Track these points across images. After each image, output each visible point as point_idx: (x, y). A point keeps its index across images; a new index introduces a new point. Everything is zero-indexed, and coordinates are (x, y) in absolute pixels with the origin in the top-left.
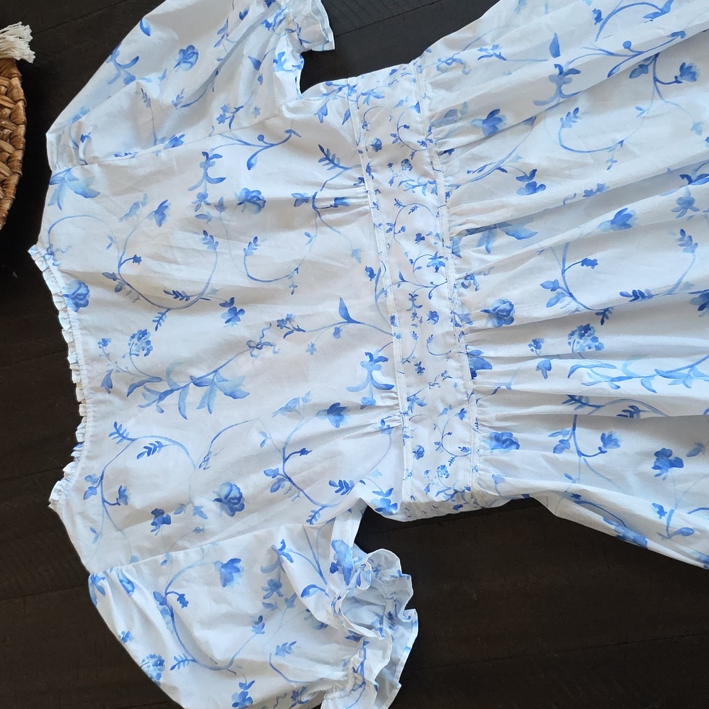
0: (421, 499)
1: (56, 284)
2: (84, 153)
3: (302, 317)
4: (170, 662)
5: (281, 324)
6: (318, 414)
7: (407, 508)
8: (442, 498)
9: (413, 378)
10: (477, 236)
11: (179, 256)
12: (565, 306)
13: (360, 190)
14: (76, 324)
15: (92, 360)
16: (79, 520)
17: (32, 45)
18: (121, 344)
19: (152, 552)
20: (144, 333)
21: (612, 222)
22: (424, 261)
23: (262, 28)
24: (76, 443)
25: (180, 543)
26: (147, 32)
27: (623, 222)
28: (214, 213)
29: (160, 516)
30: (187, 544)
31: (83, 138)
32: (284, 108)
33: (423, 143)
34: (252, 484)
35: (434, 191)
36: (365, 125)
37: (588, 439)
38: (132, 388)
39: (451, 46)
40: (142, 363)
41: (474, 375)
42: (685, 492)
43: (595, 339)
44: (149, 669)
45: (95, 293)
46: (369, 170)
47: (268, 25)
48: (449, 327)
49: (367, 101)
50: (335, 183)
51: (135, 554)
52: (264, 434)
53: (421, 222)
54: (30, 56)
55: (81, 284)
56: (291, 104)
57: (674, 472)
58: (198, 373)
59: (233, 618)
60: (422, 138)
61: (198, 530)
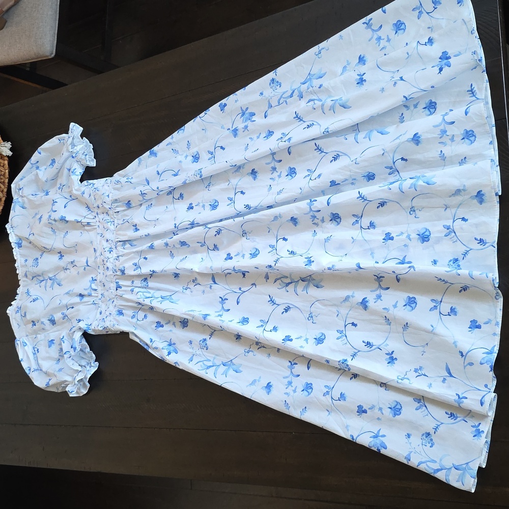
0: (96, 329)
1: (12, 239)
2: (22, 193)
3: (78, 261)
4: (32, 370)
5: (72, 262)
6: (77, 296)
7: (94, 330)
8: (101, 329)
9: (103, 287)
10: (122, 243)
11: (44, 235)
12: (138, 272)
13: (94, 220)
14: (18, 253)
15: (22, 266)
16: (14, 320)
17: (11, 150)
18: (30, 262)
19: (32, 334)
20: (37, 259)
21: (149, 247)
22: (107, 249)
23: (71, 158)
24: (17, 294)
25: (39, 332)
26: (40, 153)
27: (152, 247)
28: (53, 222)
29: (34, 323)
30: (41, 333)
31: (20, 189)
32: (73, 189)
33: (110, 208)
34: (58, 316)
35: (114, 225)
36: (95, 199)
37: (141, 315)
38: (33, 278)
39: (120, 175)
40: (35, 270)
41: (117, 290)
42: (162, 335)
43: (147, 283)
44: (27, 371)
45: (24, 243)
46: (97, 214)
47: (73, 157)
48: (111, 273)
49: (95, 191)
50: (88, 217)
51: (28, 334)
52: (61, 301)
53: (108, 235)
54: (10, 153)
55: (20, 239)
56: (76, 188)
57: (161, 329)
58: (51, 276)
59: (50, 358)
60: (110, 207)
61: (43, 329)
